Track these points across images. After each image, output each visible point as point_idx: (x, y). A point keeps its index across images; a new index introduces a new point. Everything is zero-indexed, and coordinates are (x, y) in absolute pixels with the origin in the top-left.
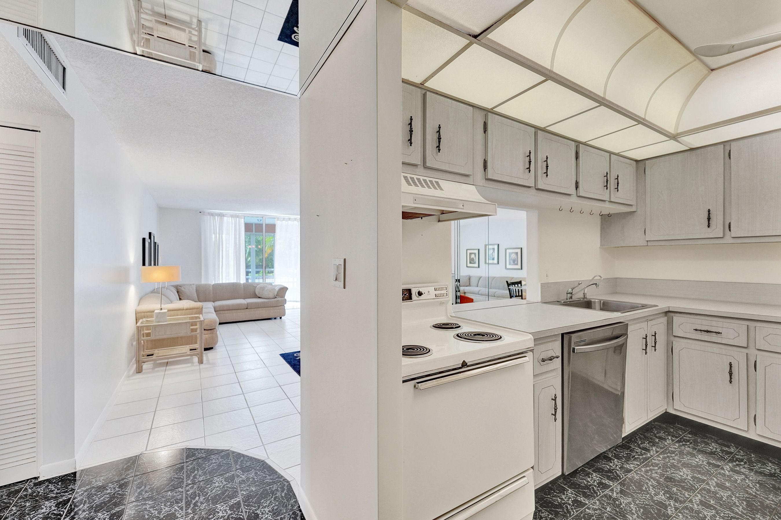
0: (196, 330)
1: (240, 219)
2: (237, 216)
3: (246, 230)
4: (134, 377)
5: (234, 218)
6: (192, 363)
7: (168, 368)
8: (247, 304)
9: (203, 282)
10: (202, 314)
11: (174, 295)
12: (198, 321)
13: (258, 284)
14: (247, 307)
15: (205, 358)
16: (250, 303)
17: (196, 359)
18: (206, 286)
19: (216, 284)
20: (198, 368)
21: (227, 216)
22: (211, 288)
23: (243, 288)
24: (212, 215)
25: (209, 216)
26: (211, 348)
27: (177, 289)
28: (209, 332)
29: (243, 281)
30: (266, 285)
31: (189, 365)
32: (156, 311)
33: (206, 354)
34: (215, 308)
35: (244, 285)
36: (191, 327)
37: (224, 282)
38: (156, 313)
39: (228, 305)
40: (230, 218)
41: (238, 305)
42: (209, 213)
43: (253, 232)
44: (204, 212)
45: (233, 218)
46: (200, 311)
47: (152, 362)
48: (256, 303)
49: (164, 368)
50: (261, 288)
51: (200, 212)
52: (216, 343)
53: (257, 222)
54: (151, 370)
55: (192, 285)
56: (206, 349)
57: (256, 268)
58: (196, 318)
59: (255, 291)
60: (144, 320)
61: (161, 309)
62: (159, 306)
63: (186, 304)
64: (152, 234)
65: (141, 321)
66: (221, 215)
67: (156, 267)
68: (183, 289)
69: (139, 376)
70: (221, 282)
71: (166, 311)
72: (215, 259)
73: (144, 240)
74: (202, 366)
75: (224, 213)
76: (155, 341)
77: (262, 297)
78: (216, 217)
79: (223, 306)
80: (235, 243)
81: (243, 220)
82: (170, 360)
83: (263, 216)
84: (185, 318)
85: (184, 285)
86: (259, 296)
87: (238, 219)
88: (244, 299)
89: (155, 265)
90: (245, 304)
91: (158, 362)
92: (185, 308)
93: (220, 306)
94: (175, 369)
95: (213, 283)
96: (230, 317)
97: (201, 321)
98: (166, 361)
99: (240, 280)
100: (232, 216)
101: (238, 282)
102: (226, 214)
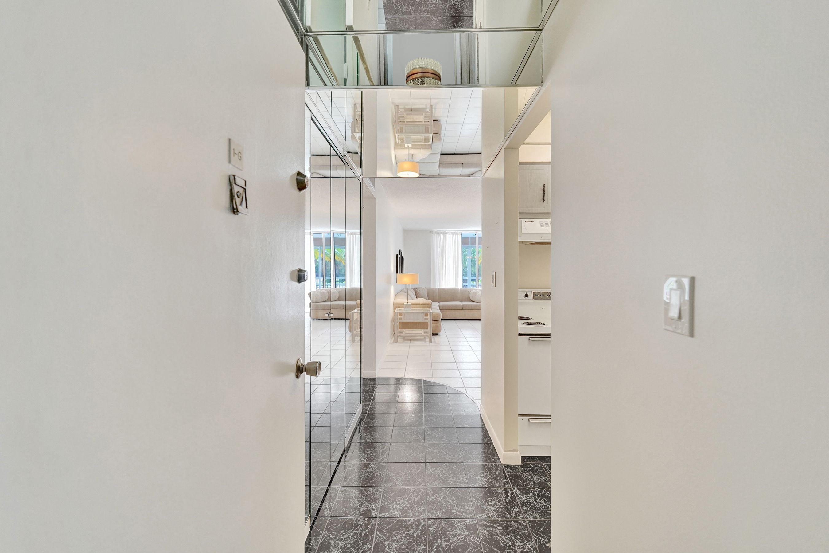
0: (427, 319)
1: (458, 235)
2: (456, 233)
3: (463, 244)
4: (394, 344)
5: (455, 235)
6: (425, 341)
7: (411, 342)
8: (463, 305)
9: (432, 287)
10: (431, 308)
11: (413, 295)
12: (429, 313)
13: (472, 290)
14: (463, 308)
15: (433, 340)
16: (465, 305)
17: (427, 340)
18: (434, 290)
19: (441, 288)
20: (429, 344)
21: (449, 233)
22: (437, 291)
23: (460, 292)
24: (438, 233)
25: (436, 235)
26: (437, 334)
27: (415, 291)
28: (436, 322)
29: (460, 286)
30: (478, 291)
31: (424, 342)
32: (405, 304)
33: (434, 337)
34: (439, 307)
35: (461, 291)
36: (425, 317)
37: (447, 287)
38: (405, 305)
39: (448, 306)
40: (451, 235)
41: (456, 306)
42: (436, 232)
43: (469, 245)
44: (433, 232)
45: (453, 235)
46: (430, 306)
47: (402, 338)
48: (469, 305)
49: (409, 342)
50: (474, 293)
51: (430, 232)
52: (440, 331)
53: (472, 236)
54: (402, 342)
55: (425, 289)
56: (433, 335)
57: (472, 277)
58: (428, 310)
59: (469, 296)
60: (398, 309)
61: (408, 303)
62: (406, 301)
63: (421, 300)
64: (401, 251)
65: (396, 309)
66: (445, 233)
67: (403, 274)
68: (418, 291)
69: (395, 344)
70: (444, 287)
71: (410, 304)
72: (440, 269)
73: (397, 255)
74: (431, 344)
75: (447, 231)
76: (404, 323)
77: (475, 301)
78: (441, 235)
79: (445, 306)
80: (455, 256)
81: (460, 236)
82: (412, 338)
83: (477, 231)
84: (421, 310)
85: (419, 288)
86: (472, 300)
87: (457, 235)
88: (461, 302)
89: (402, 273)
90: (461, 306)
91: (405, 338)
92: (421, 304)
93: (443, 306)
94: (415, 343)
95: (438, 288)
96: (450, 315)
97: (431, 312)
98: (410, 338)
99: (458, 287)
100: (452, 233)
101: (457, 287)
102: (448, 232)
